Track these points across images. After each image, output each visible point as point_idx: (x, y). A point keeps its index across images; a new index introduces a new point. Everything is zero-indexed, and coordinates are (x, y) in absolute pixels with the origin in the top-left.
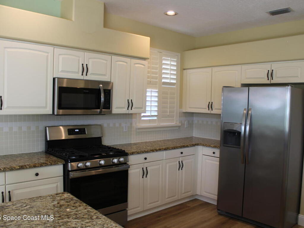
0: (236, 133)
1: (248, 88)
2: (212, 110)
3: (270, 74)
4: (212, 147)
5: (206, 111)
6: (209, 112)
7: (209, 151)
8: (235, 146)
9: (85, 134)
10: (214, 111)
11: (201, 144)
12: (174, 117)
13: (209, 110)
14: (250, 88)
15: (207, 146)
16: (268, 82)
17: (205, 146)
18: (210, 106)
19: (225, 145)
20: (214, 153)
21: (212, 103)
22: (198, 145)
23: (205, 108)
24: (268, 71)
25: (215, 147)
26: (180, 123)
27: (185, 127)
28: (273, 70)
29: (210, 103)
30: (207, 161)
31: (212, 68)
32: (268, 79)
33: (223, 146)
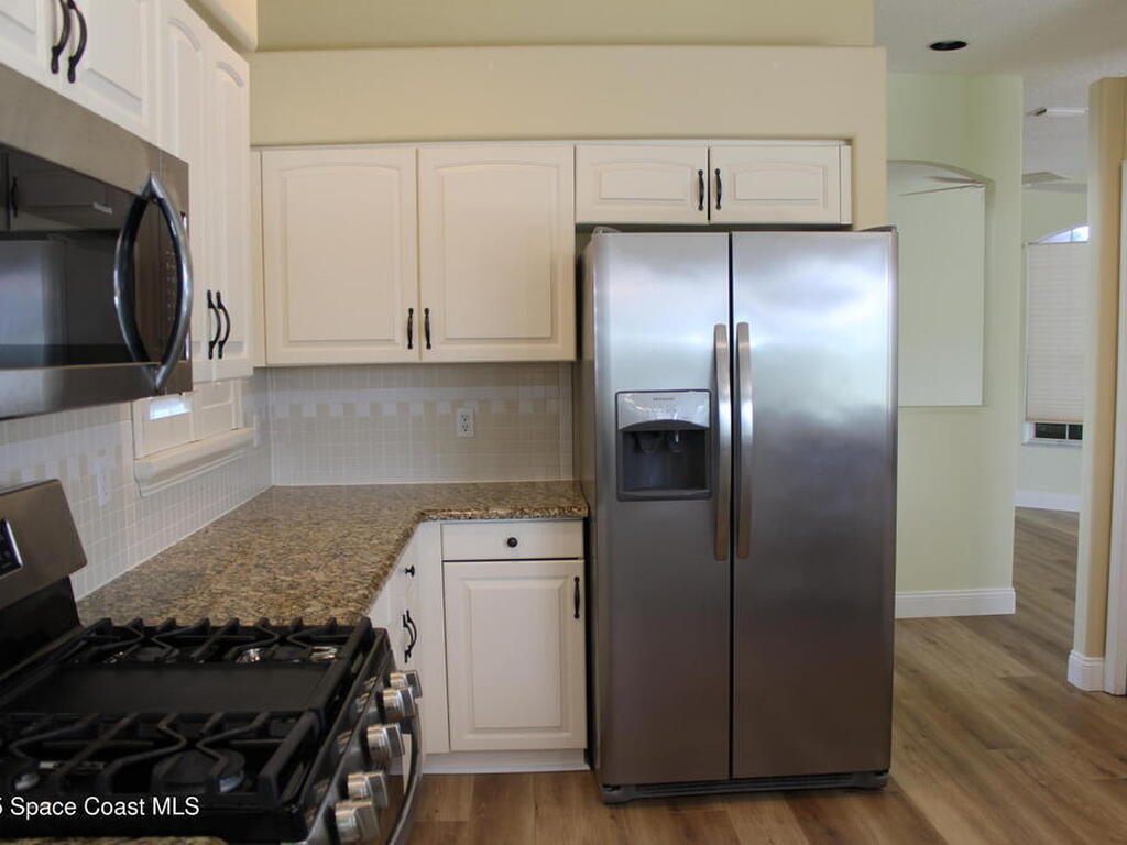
2: (429, 346)
3: (709, 188)
4: (502, 517)
5: (398, 353)
6: (412, 356)
7: (482, 536)
10: (442, 352)
11: (430, 511)
13: (410, 346)
16: (701, 219)
17: (456, 517)
18: (419, 327)
19: (628, 493)
20: (512, 543)
21: (427, 311)
22: (422, 516)
23: (390, 341)
24: (701, 173)
25: (518, 513)
26: (246, 425)
27: (255, 444)
28: (718, 172)
29: (415, 315)
30: (472, 585)
31: (417, 145)
32: (701, 208)
33: (621, 498)
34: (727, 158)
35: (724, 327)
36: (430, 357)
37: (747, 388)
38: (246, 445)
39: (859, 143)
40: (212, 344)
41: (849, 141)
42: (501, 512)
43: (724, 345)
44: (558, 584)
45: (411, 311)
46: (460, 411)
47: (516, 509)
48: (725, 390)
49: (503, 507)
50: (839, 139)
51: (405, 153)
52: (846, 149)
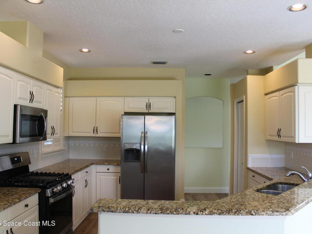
0: (134, 150)
1: (144, 116)
2: (97, 134)
3: (149, 106)
4: (107, 165)
5: (92, 135)
6: (94, 135)
7: (103, 168)
8: (134, 161)
9: (21, 162)
10: (99, 135)
11: (94, 163)
12: (60, 142)
13: (94, 133)
14: (146, 116)
15: (101, 165)
16: (147, 111)
17: (99, 164)
18: (95, 130)
19: (126, 161)
20: (108, 169)
21: (97, 127)
22: (92, 164)
23: (90, 132)
24: (147, 103)
25: (109, 164)
26: (64, 146)
27: (66, 150)
28: (150, 103)
29: (95, 128)
30: (101, 177)
31: (96, 97)
32: (147, 109)
33: (125, 162)
34: (152, 100)
35: (143, 132)
36: (97, 135)
37: (146, 143)
38: (64, 150)
39: (176, 98)
40: (52, 134)
41: (175, 97)
42: (107, 164)
43: (143, 135)
44: (116, 177)
45: (94, 127)
46: (105, 146)
47: (109, 163)
48: (143, 143)
49: (107, 163)
50: (174, 97)
51: (94, 99)
52: (175, 99)
